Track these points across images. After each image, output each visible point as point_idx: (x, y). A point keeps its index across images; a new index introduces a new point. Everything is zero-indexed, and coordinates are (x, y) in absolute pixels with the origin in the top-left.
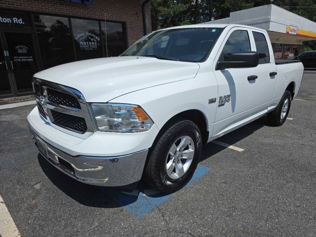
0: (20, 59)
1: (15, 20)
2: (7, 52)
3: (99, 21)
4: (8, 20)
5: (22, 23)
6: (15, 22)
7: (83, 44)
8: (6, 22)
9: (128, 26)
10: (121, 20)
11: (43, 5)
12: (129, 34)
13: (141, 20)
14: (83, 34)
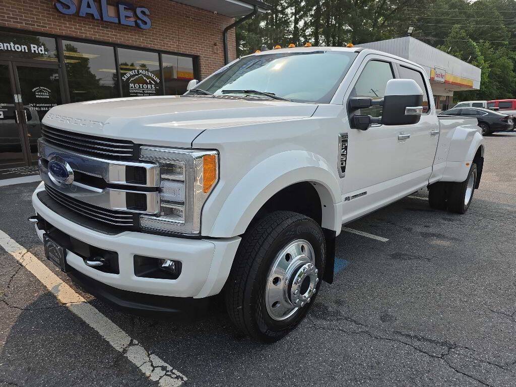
0: (38, 107)
1: (34, 47)
2: (20, 96)
3: (160, 52)
4: (23, 48)
5: (43, 52)
6: (33, 52)
7: (135, 88)
8: (20, 50)
9: (203, 62)
10: (193, 53)
13: (222, 54)
14: (135, 72)
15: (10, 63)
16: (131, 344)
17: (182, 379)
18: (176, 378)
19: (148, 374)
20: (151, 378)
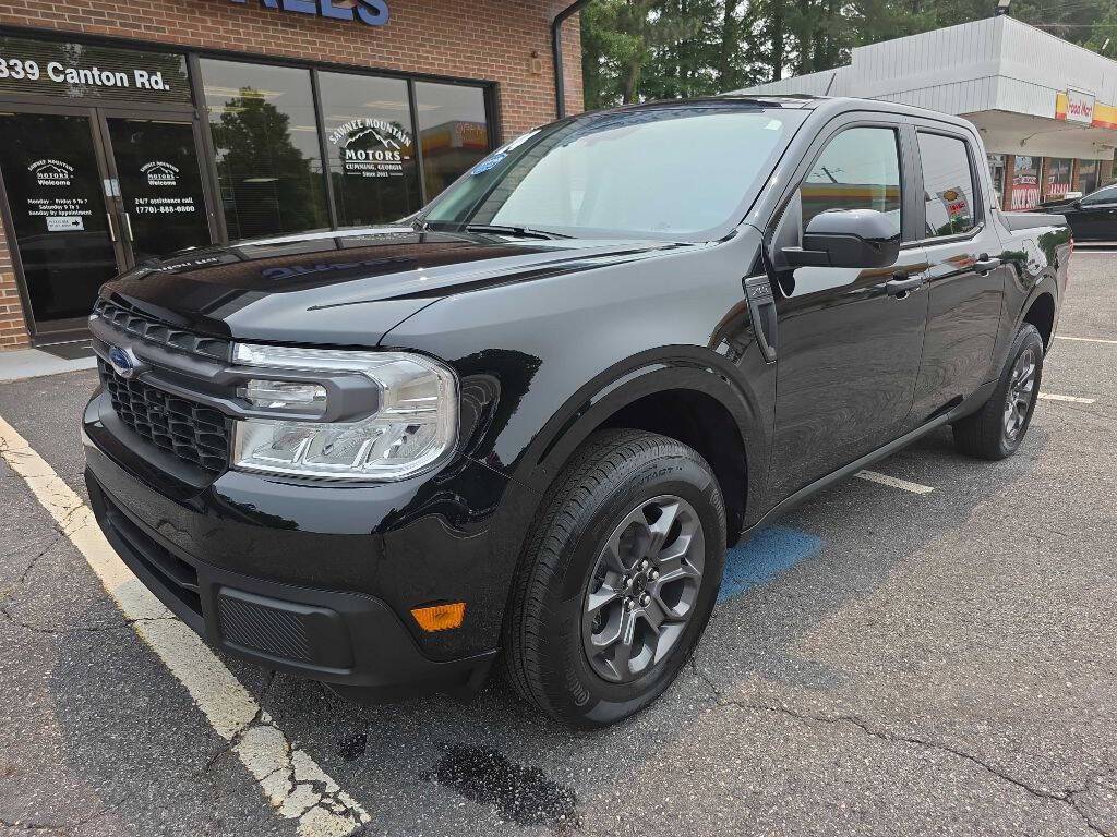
0: (153, 206)
1: (141, 76)
2: (115, 183)
3: (410, 77)
4: (119, 78)
5: (160, 87)
6: (139, 85)
7: (357, 159)
8: (111, 83)
9: (505, 96)
10: (484, 76)
11: (231, 28)
12: (509, 122)
13: (549, 77)
14: (357, 125)
15: (93, 110)
16: (256, 721)
17: (357, 816)
18: (342, 813)
19: (276, 800)
20: (282, 811)
